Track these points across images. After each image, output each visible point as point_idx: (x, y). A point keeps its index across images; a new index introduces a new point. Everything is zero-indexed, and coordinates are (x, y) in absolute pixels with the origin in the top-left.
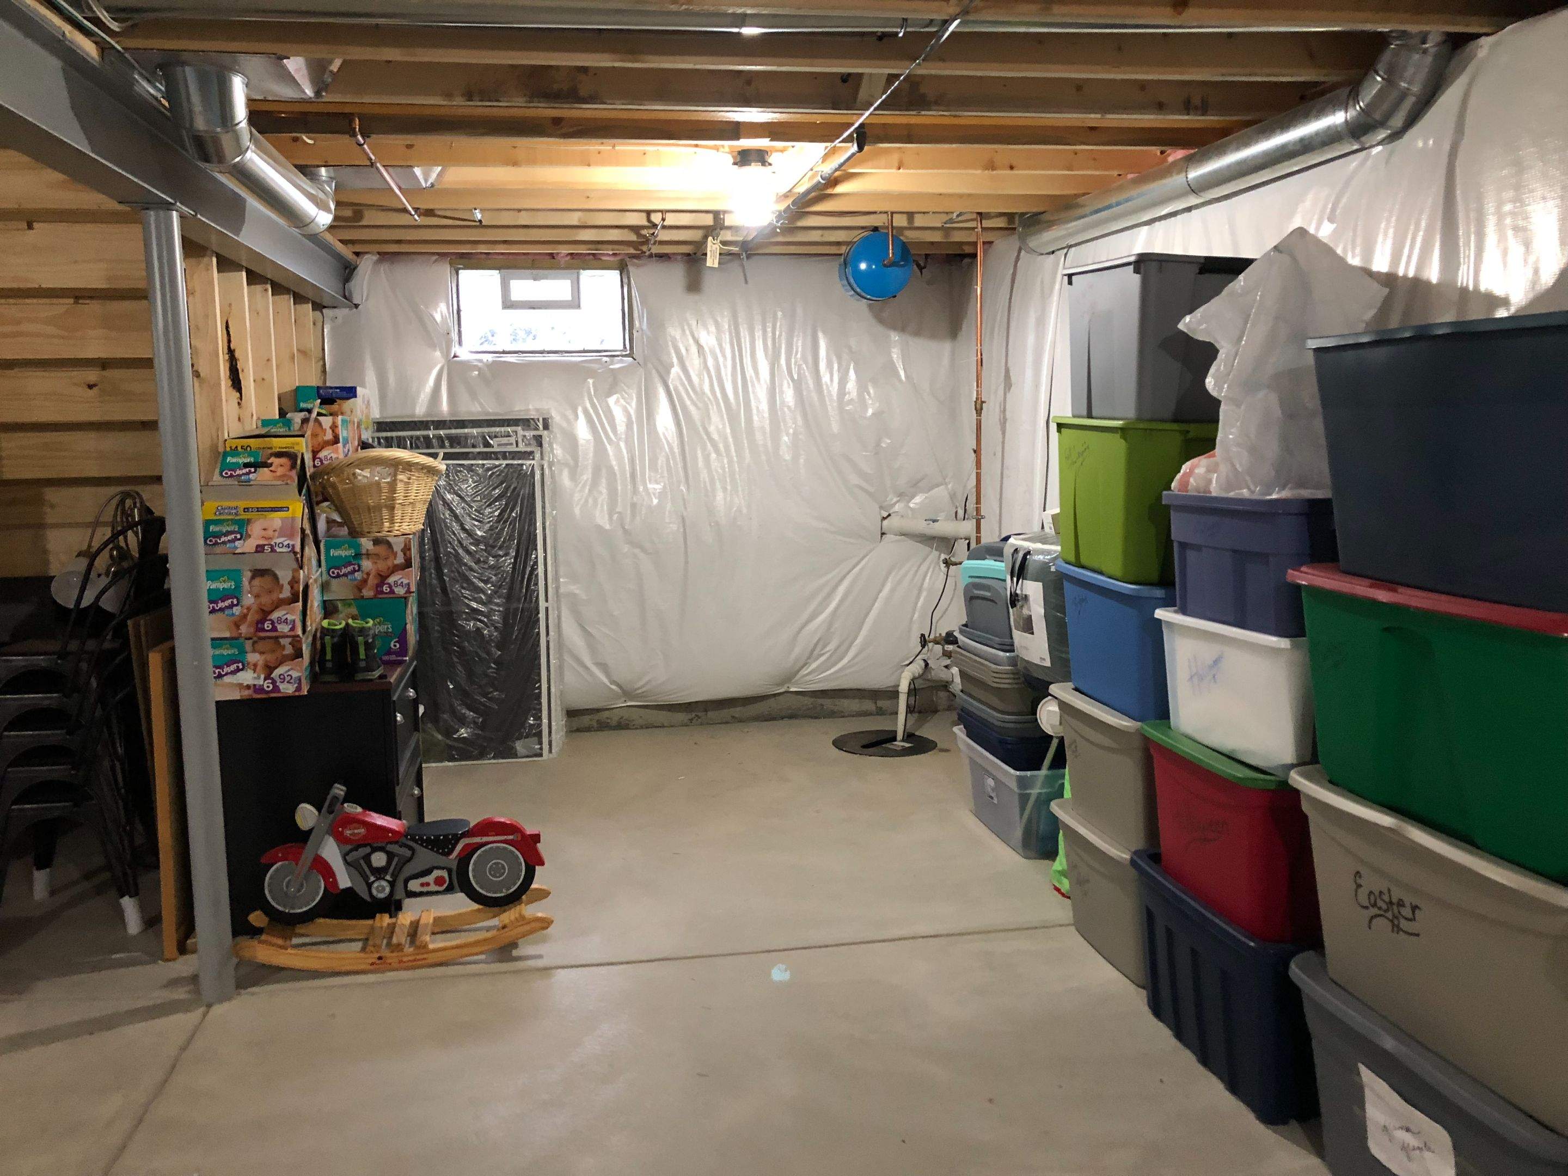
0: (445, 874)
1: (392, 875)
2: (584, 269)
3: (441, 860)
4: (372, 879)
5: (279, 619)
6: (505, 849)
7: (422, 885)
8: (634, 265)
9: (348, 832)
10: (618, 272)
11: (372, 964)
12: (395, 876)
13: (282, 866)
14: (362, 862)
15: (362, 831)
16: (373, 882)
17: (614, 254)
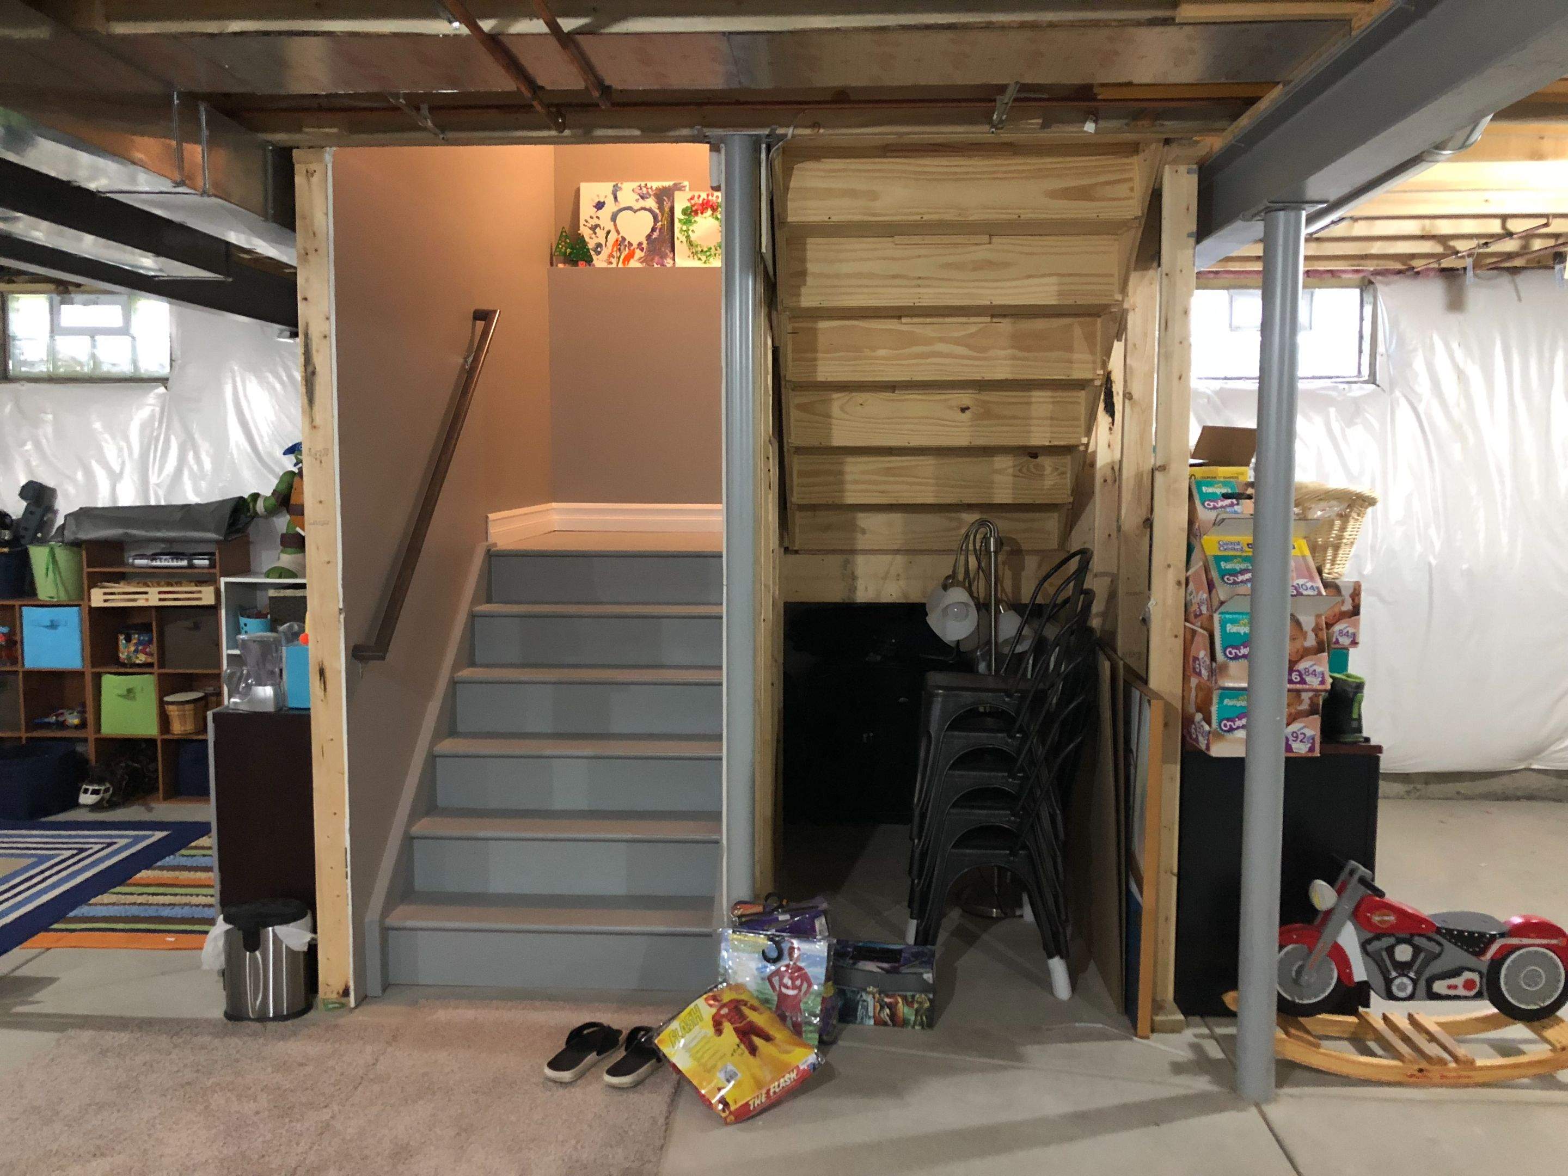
0: (1475, 977)
1: (1416, 973)
2: (1319, 288)
3: (1470, 960)
4: (1394, 974)
5: (1306, 670)
6: (1543, 954)
7: (1450, 987)
8: (1382, 282)
9: (1376, 919)
10: (1357, 291)
11: (1411, 1076)
12: (1419, 973)
13: (1293, 949)
14: (1384, 954)
15: (1392, 918)
16: (1396, 978)
17: (1357, 271)
